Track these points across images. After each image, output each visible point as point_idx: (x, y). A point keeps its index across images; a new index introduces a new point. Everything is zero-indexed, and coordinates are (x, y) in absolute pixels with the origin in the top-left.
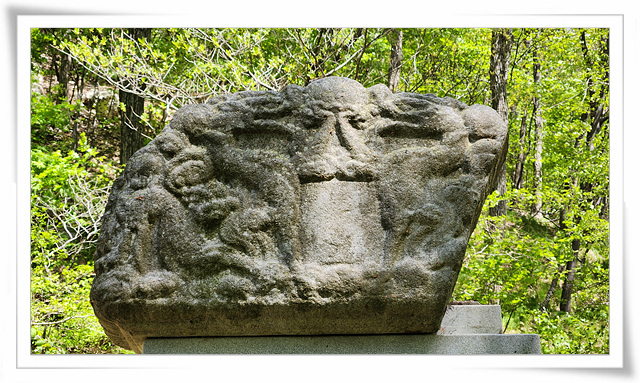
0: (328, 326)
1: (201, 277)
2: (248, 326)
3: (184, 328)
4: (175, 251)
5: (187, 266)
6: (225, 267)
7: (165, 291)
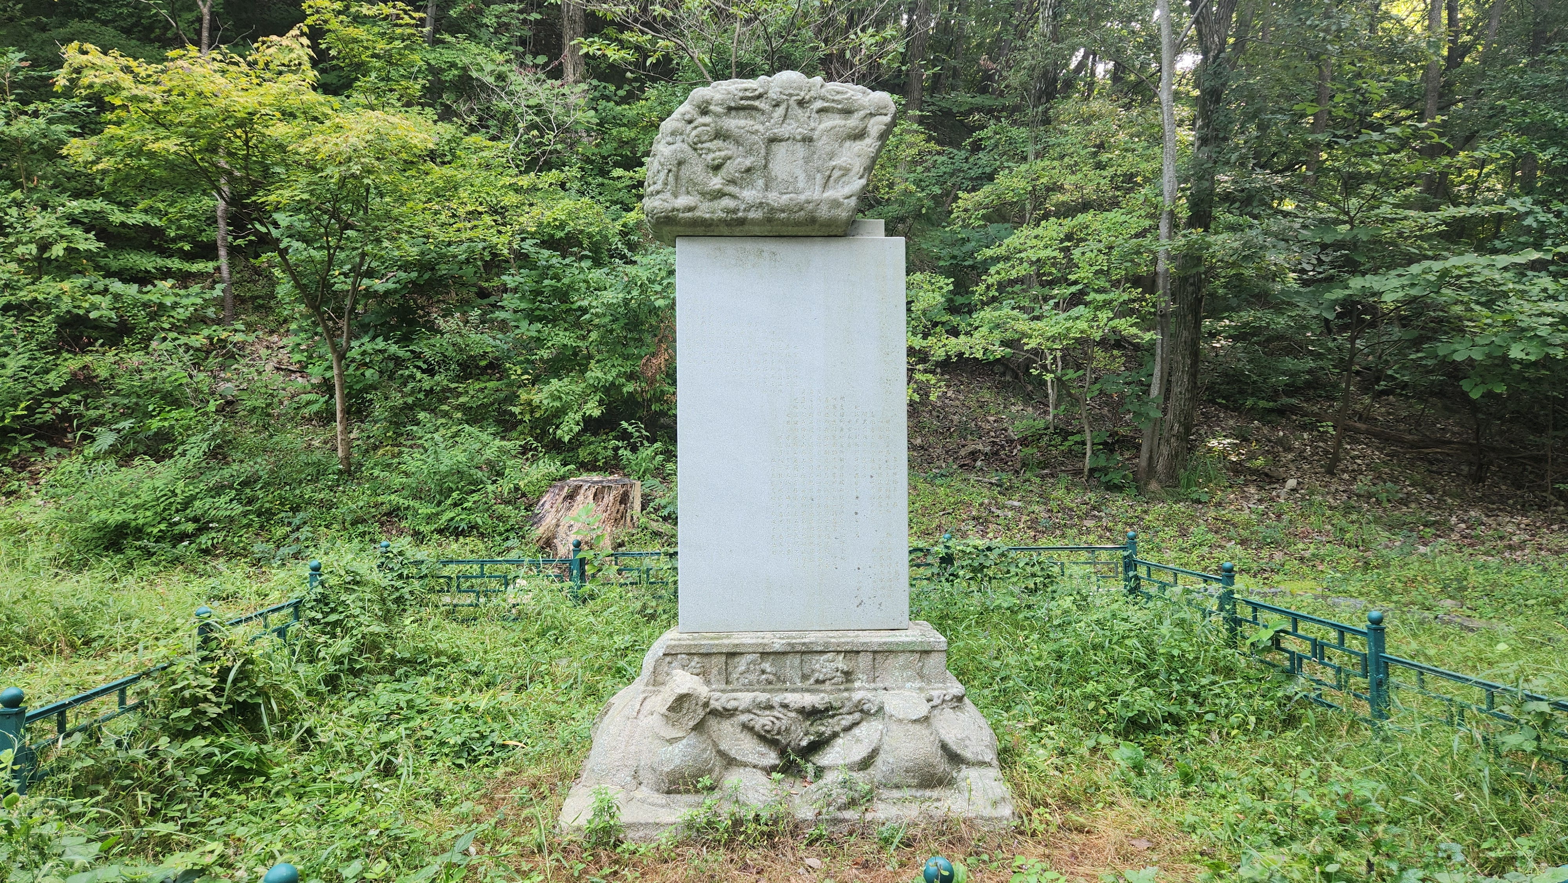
0: (784, 231)
1: (711, 200)
2: (737, 230)
3: (700, 230)
4: (695, 184)
5: (703, 194)
6: (725, 195)
7: (690, 209)
